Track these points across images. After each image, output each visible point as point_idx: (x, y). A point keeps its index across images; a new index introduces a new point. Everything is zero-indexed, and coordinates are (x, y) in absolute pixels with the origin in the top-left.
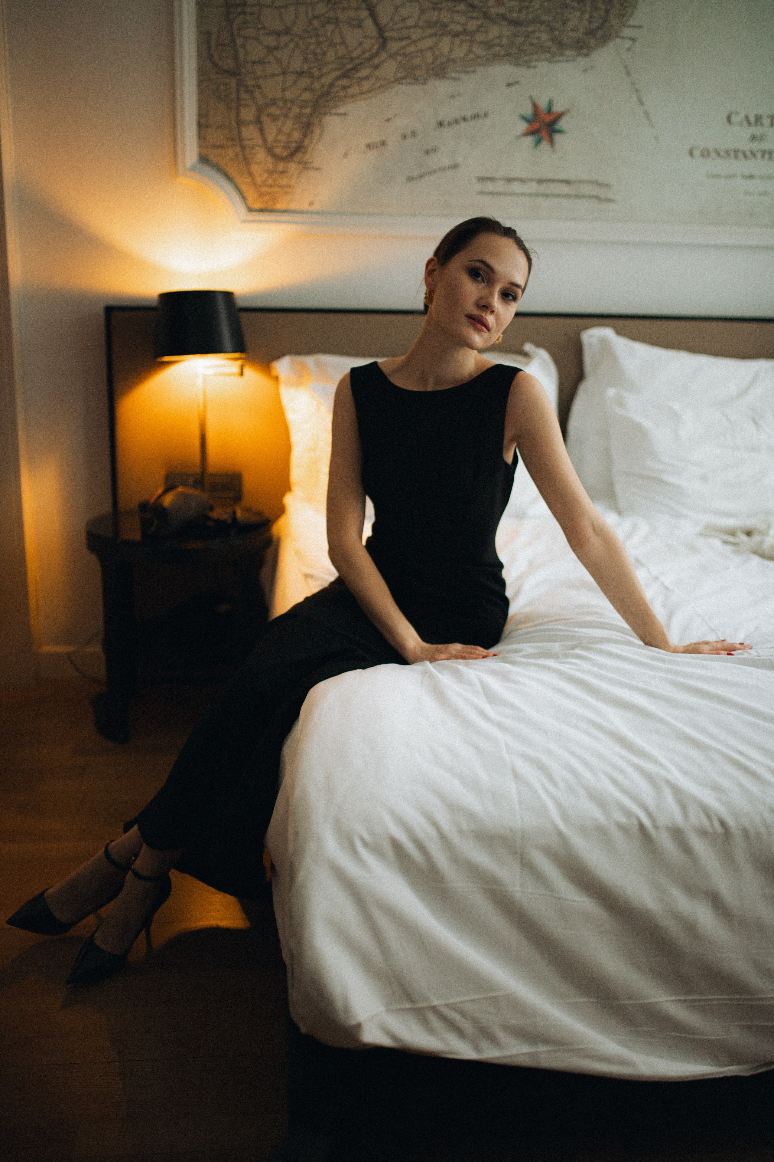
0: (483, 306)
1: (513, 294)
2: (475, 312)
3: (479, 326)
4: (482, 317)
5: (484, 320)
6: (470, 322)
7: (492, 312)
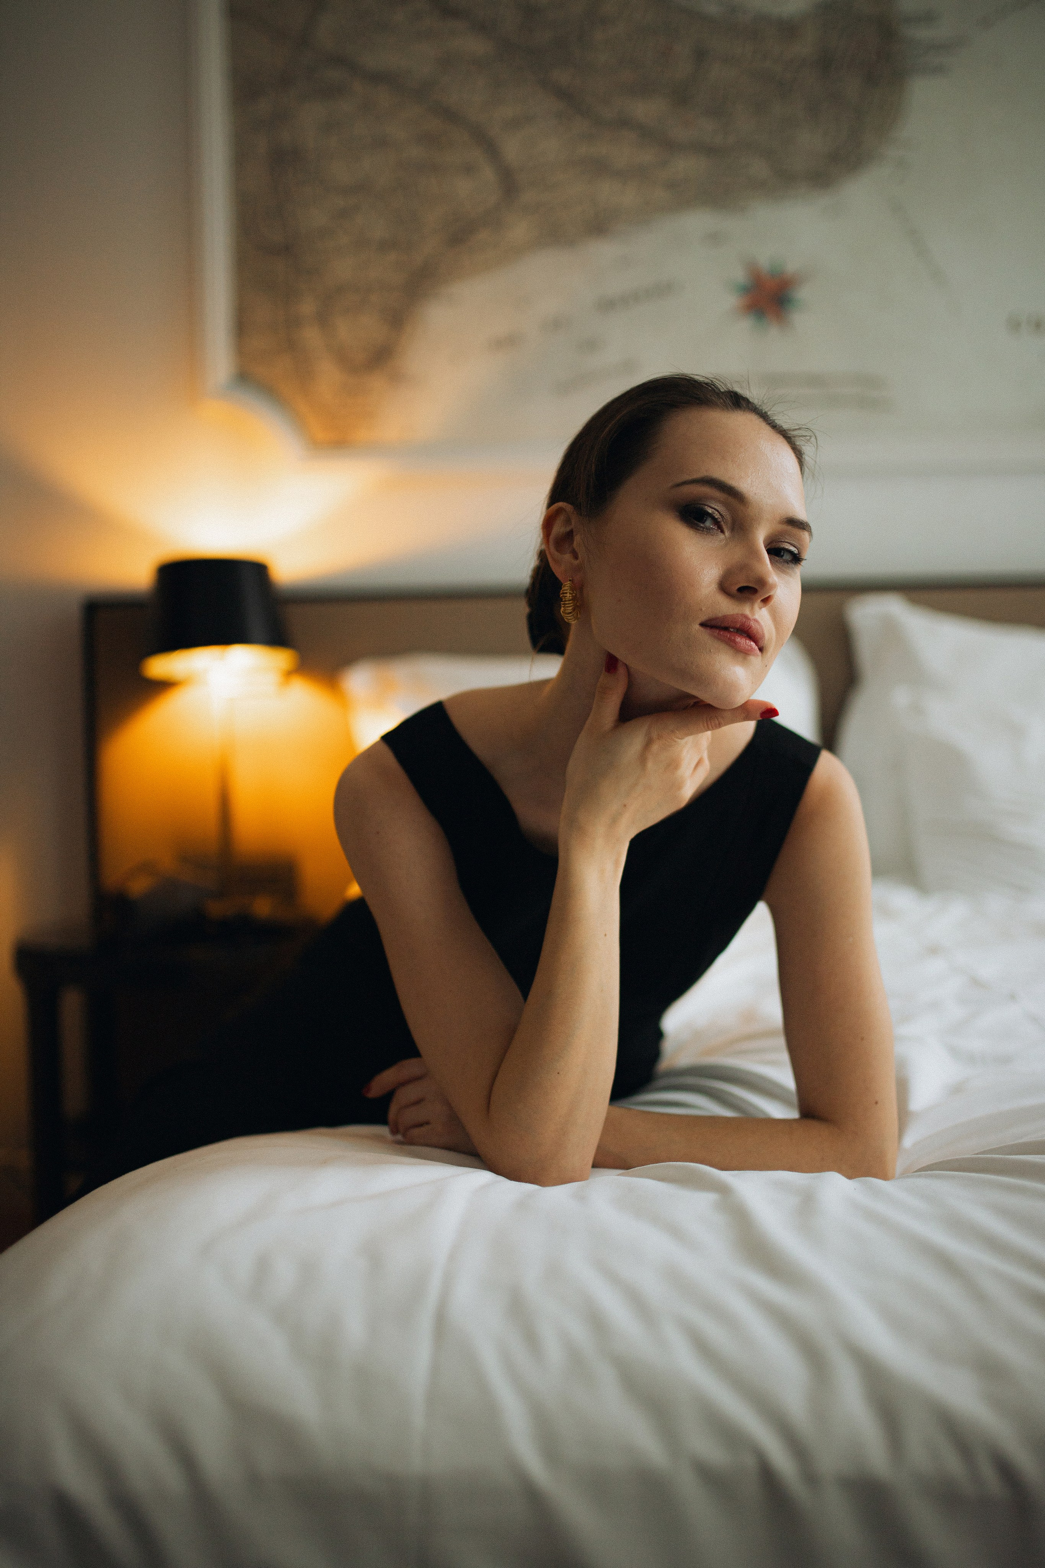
0: (741, 590)
1: (792, 549)
2: (726, 607)
3: (742, 642)
4: (746, 617)
5: (752, 623)
6: (719, 639)
7: (766, 601)
